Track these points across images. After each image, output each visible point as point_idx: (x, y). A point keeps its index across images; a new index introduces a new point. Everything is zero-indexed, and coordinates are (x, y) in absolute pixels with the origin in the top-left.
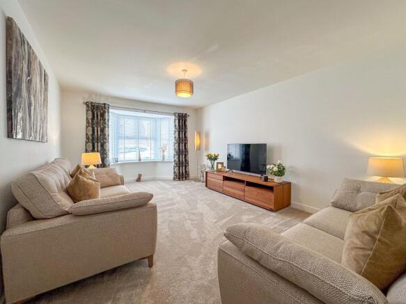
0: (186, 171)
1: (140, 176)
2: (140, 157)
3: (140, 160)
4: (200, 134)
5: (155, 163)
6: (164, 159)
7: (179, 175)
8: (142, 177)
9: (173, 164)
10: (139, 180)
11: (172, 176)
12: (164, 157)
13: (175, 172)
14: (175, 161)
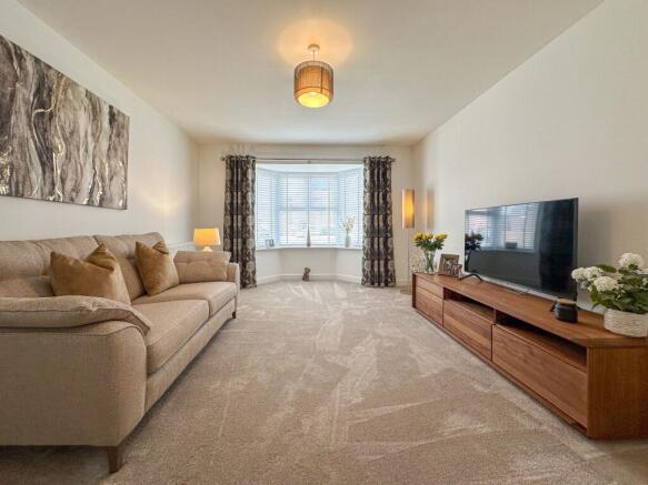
0: (387, 271)
1: (307, 271)
2: (309, 239)
3: (309, 245)
4: (413, 194)
5: (336, 250)
6: (347, 245)
7: (373, 276)
8: (310, 274)
9: (361, 255)
10: (306, 278)
11: (359, 277)
12: (348, 240)
13: (364, 270)
14: (364, 248)
